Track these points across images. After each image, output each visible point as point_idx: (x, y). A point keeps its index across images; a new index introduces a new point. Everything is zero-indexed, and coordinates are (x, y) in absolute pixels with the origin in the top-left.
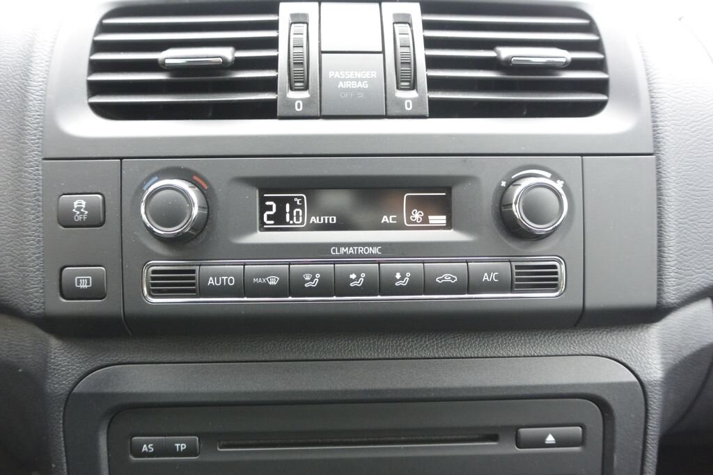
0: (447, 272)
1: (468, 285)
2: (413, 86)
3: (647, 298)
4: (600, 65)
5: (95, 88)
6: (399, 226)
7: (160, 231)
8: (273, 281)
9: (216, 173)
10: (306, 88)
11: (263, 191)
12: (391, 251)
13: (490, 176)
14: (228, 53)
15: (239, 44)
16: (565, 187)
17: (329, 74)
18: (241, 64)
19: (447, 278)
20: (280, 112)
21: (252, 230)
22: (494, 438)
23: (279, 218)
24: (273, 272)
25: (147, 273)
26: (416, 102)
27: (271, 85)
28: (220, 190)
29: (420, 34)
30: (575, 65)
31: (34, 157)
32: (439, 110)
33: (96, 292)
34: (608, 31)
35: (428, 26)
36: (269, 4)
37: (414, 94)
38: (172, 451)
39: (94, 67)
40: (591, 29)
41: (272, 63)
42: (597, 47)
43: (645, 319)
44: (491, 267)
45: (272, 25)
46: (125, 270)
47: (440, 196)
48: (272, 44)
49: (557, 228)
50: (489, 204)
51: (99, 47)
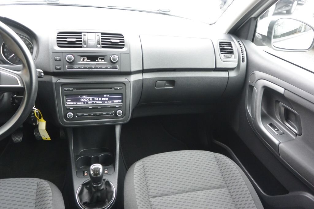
0: (104, 66)
1: (106, 68)
2: (100, 44)
3: (128, 70)
4: (124, 42)
5: (58, 44)
6: (98, 61)
7: (68, 61)
8: (83, 67)
9: (75, 54)
10: (86, 44)
11: (81, 57)
12: (97, 64)
13: (109, 55)
14: (75, 40)
15: (77, 38)
16: (118, 58)
17: (89, 43)
18: (77, 41)
19: (104, 67)
20: (83, 47)
21: (80, 61)
22: (111, 88)
23: (83, 60)
24: (83, 66)
25: (67, 66)
26: (100, 47)
27: (81, 44)
28: (76, 56)
29: (101, 38)
30: (120, 42)
31: (51, 52)
32: (103, 47)
33: (60, 69)
34: (125, 38)
35: (102, 36)
36: (80, 33)
37: (100, 45)
38: (70, 90)
39: (58, 41)
40: (123, 37)
41: (81, 41)
42: (123, 40)
43: (129, 73)
44: (109, 66)
45: (81, 36)
46: (64, 66)
47: (103, 58)
48: (81, 38)
49: (117, 62)
50: (109, 59)
51: (57, 38)
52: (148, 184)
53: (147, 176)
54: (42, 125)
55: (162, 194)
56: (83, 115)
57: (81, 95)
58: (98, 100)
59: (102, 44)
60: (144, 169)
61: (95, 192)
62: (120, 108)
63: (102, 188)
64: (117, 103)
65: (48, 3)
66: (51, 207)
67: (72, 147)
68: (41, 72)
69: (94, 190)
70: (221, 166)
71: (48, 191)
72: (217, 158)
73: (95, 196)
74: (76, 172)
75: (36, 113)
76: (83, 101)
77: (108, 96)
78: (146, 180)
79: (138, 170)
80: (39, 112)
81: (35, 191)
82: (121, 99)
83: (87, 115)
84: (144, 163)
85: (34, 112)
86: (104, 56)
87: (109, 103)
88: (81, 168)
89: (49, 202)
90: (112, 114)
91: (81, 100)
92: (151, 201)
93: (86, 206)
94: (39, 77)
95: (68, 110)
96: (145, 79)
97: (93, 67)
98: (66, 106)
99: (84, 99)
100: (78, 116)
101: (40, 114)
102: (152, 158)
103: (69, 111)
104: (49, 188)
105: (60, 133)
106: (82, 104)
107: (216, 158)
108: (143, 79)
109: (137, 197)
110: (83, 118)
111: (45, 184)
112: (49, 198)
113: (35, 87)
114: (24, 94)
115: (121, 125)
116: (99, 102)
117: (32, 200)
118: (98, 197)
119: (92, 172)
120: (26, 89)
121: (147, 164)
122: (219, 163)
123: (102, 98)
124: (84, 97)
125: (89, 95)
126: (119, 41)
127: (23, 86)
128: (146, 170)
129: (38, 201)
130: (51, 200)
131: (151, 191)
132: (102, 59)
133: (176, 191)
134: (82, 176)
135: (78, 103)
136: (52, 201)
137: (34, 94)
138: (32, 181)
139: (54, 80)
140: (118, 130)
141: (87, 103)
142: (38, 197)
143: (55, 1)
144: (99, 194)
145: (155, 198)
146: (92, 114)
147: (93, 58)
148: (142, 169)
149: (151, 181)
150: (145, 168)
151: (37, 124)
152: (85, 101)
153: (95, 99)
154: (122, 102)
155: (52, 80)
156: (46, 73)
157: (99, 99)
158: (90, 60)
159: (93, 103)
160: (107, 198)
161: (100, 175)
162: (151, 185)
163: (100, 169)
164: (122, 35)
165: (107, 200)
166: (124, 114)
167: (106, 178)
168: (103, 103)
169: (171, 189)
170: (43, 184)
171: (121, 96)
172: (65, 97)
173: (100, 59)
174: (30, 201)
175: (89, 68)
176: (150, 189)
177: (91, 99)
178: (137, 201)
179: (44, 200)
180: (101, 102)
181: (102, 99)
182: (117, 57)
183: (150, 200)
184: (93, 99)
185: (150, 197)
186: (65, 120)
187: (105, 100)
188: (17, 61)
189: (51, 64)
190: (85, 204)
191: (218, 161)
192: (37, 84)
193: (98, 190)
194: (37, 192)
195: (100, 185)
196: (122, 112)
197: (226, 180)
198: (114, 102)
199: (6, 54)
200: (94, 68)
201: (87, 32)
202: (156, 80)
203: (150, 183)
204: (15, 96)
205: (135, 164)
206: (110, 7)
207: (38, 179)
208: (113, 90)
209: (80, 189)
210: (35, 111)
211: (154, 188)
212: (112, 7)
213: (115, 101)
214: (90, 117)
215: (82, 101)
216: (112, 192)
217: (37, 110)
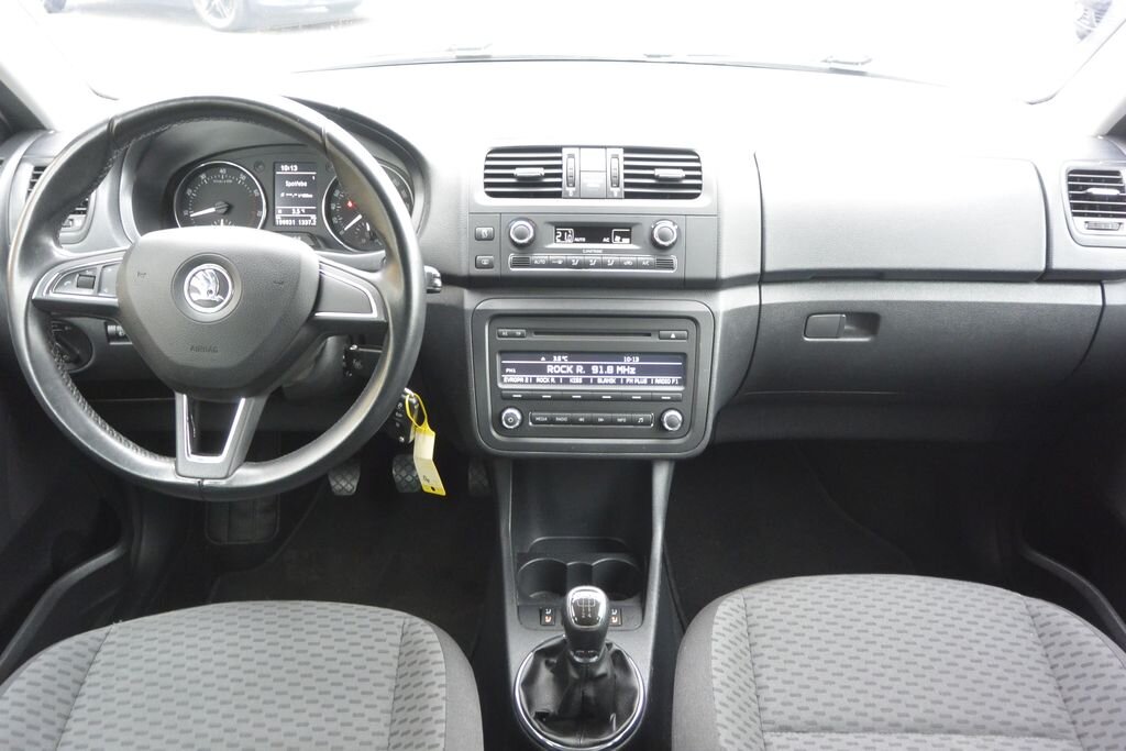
0: (628, 260)
1: (637, 266)
2: (618, 186)
3: (709, 274)
4: (699, 177)
5: (487, 185)
6: (611, 242)
7: (516, 240)
8: (560, 262)
9: (540, 221)
10: (574, 186)
11: (556, 227)
12: (605, 251)
13: (647, 223)
14: (542, 171)
15: (546, 167)
16: (678, 230)
17: (584, 181)
18: (547, 176)
19: (629, 263)
20: (563, 196)
21: (551, 242)
22: (649, 335)
23: (562, 238)
24: (560, 258)
25: (510, 258)
26: (619, 193)
27: (559, 185)
28: (540, 226)
29: (622, 163)
30: (687, 177)
31: (464, 212)
32: (628, 196)
33: (490, 266)
34: (704, 164)
35: (626, 159)
36: (558, 149)
37: (618, 189)
38: (514, 336)
39: (487, 176)
40: (698, 161)
41: (560, 175)
42: (699, 169)
43: (712, 285)
44: (646, 259)
45: (560, 158)
46: (502, 258)
47: (626, 231)
48: (560, 167)
49: (674, 244)
50: (646, 234)
51: (487, 167)
52: (762, 681)
53: (756, 650)
54: (425, 443)
55: (814, 723)
56: (552, 421)
57: (550, 353)
58: (601, 372)
59: (627, 185)
60: (750, 626)
61: (576, 683)
62: (674, 402)
63: (602, 670)
64: (666, 385)
65: (458, 57)
66: (440, 708)
67: (507, 525)
68: (435, 277)
69: (573, 674)
70: (1053, 651)
71: (433, 658)
72: (1039, 621)
73: (578, 696)
74: (518, 607)
75: (410, 403)
76: (554, 374)
77: (638, 359)
78: (753, 664)
79: (728, 627)
80: (418, 402)
81: (395, 651)
82: (682, 372)
83: (565, 419)
84: (750, 603)
85: (403, 401)
86: (629, 226)
87: (639, 385)
88: (532, 596)
89: (435, 690)
90: (646, 423)
91: (550, 369)
92: (771, 744)
93: (545, 723)
94: (429, 291)
95: (506, 399)
96: (770, 306)
97: (593, 260)
98: (500, 385)
99: (558, 365)
100: (535, 422)
101: (420, 407)
102: (778, 589)
103: (509, 403)
104: (438, 647)
105: (470, 477)
106: (550, 383)
107: (1033, 617)
108: (760, 305)
109: (720, 719)
110: (551, 428)
111: (425, 633)
112: (435, 679)
113: (418, 320)
114: (385, 342)
115: (673, 464)
116: (606, 381)
117: (387, 677)
118: (585, 699)
119: (571, 612)
120: (391, 326)
121: (760, 607)
122: (1046, 639)
123: (615, 366)
124: (557, 359)
125: (574, 354)
126: (681, 173)
127: (383, 319)
128: (754, 631)
129: (402, 682)
130: (440, 686)
131: (771, 706)
132: (623, 235)
133: (867, 721)
134: (536, 624)
135: (538, 380)
136: (444, 689)
137: (414, 345)
138: (388, 619)
139: (470, 301)
140: (661, 479)
141: (566, 381)
142: (403, 670)
143: (479, 49)
144: (590, 692)
145: (785, 735)
146: (581, 420)
147: (593, 231)
148: (742, 624)
149: (770, 672)
150: (751, 622)
151: (411, 438)
152: (560, 374)
153: (595, 369)
154: (683, 382)
155: (462, 302)
156: (449, 279)
157: (605, 369)
158: (584, 239)
159: (586, 382)
160: (615, 710)
161: (599, 625)
162: (772, 685)
163: (598, 604)
164: (696, 154)
165: (613, 716)
166: (689, 424)
167: (615, 639)
168: (618, 382)
169: (847, 709)
170: (419, 632)
171: (681, 362)
172: (498, 357)
173: (616, 234)
174: (379, 678)
175: (580, 266)
176: (766, 700)
177: (580, 369)
178: (719, 735)
179: (421, 683)
180: (614, 381)
181: (615, 369)
182: (674, 228)
183: (767, 736)
184: (588, 369)
185: (765, 727)
186: (494, 433)
187: (626, 374)
188: (364, 241)
189: (464, 249)
190: (540, 716)
191: (1041, 628)
192: (424, 313)
193: (588, 676)
194: (401, 654)
195: (594, 659)
196: (680, 418)
197: (1074, 709)
198: (657, 381)
199: (335, 220)
200: (597, 266)
201: (580, 147)
202: (809, 312)
203: (768, 679)
204: (355, 347)
205: (718, 605)
206: (652, 59)
207: (405, 614)
208: (654, 339)
209: (528, 666)
210: (407, 398)
211: (780, 697)
212: (659, 56)
213: (659, 380)
214: (572, 429)
215: (550, 374)
216: (633, 692)
217: (413, 394)
